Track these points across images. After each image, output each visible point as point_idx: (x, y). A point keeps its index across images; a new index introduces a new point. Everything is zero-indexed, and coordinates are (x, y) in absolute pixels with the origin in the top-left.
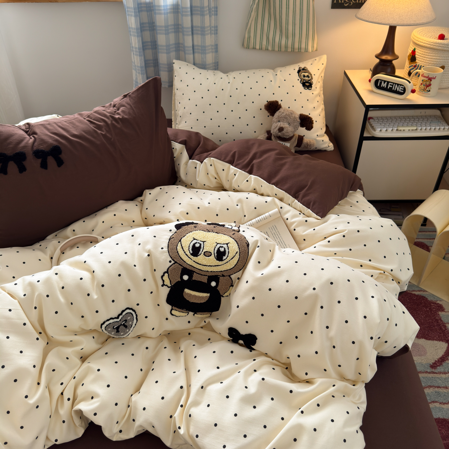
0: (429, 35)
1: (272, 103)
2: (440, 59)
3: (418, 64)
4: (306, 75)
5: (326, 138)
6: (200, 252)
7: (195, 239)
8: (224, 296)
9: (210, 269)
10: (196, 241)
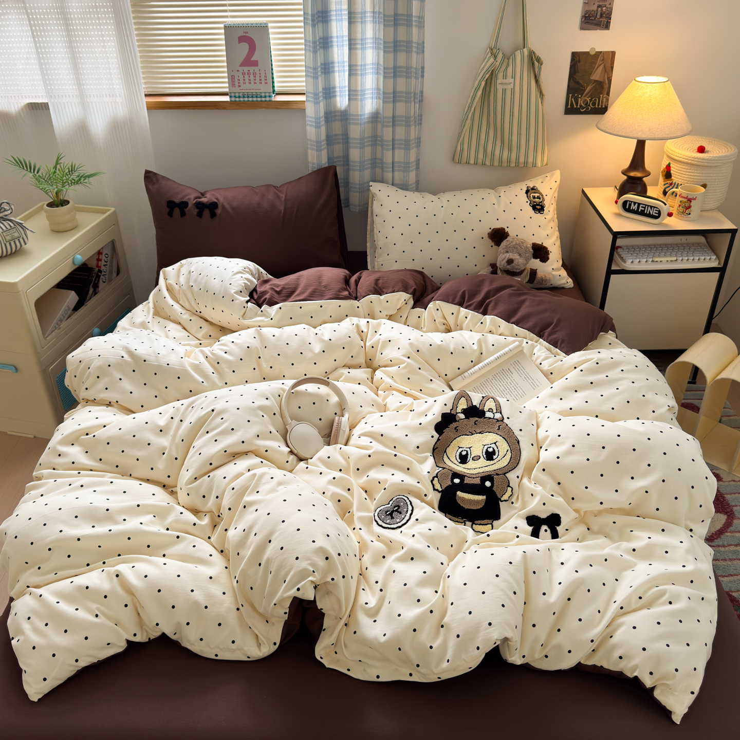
0: (686, 146)
1: (498, 230)
2: (700, 176)
3: (674, 181)
4: (536, 197)
5: (563, 273)
6: (468, 460)
7: (460, 448)
8: (502, 499)
9: (481, 470)
10: (461, 450)
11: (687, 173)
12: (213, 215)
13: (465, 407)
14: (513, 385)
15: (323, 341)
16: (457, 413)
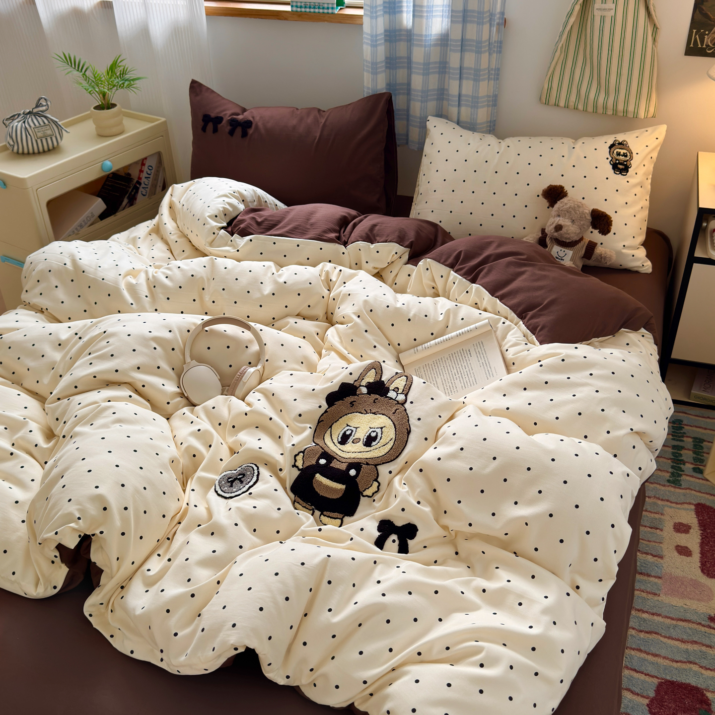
4: (622, 153)
5: (642, 253)
6: (348, 441)
7: (348, 425)
8: (365, 494)
9: (353, 455)
10: (348, 428)
12: (245, 134)
13: (371, 381)
14: (467, 369)
15: (276, 282)
16: (360, 386)
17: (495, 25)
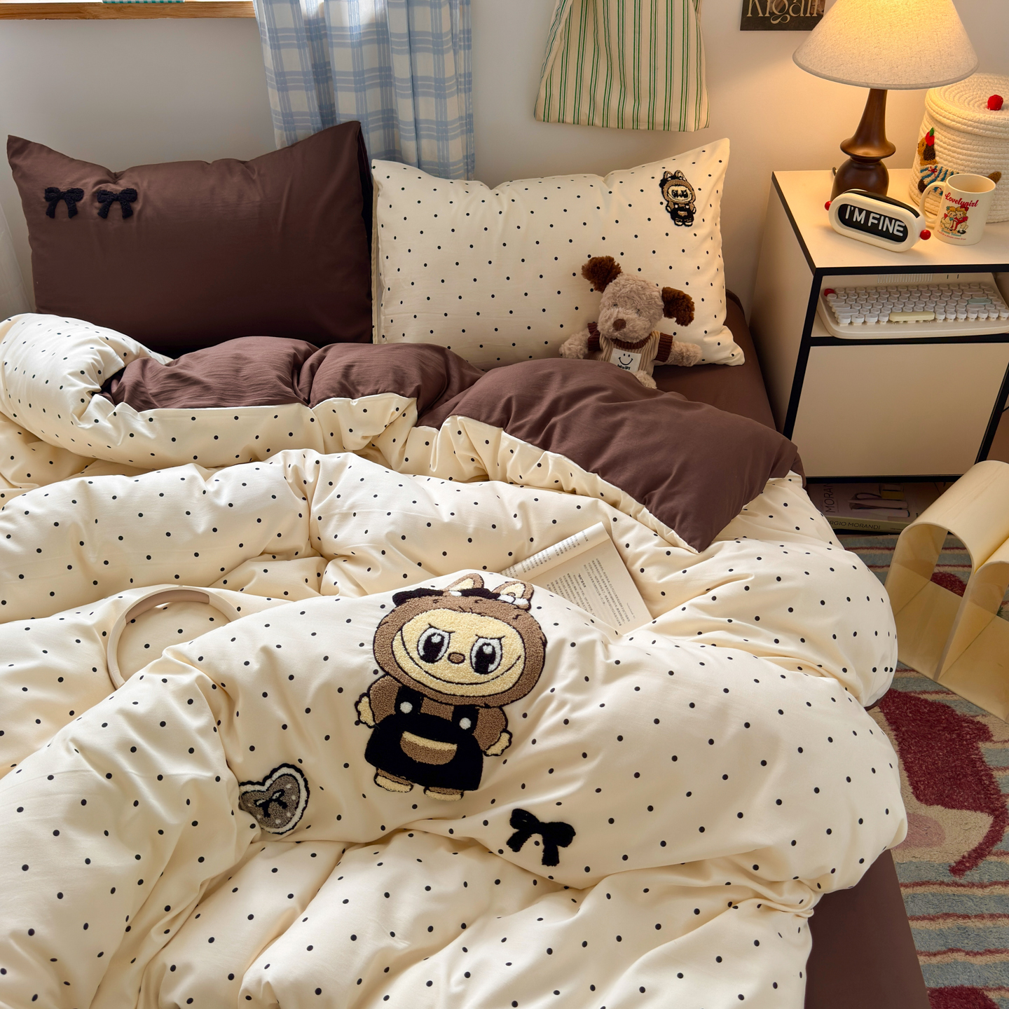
0: (968, 97)
1: (600, 263)
2: (990, 158)
3: (939, 166)
4: (680, 192)
5: (727, 337)
6: (440, 654)
7: (431, 626)
8: (489, 752)
9: (459, 690)
10: (433, 630)
11: (964, 151)
15: (213, 508)
17: (458, 5)
